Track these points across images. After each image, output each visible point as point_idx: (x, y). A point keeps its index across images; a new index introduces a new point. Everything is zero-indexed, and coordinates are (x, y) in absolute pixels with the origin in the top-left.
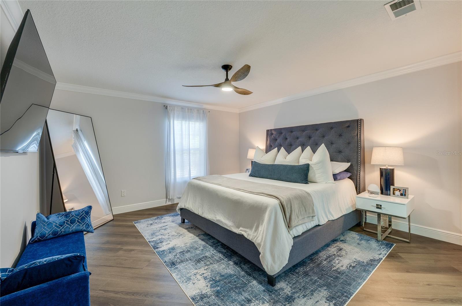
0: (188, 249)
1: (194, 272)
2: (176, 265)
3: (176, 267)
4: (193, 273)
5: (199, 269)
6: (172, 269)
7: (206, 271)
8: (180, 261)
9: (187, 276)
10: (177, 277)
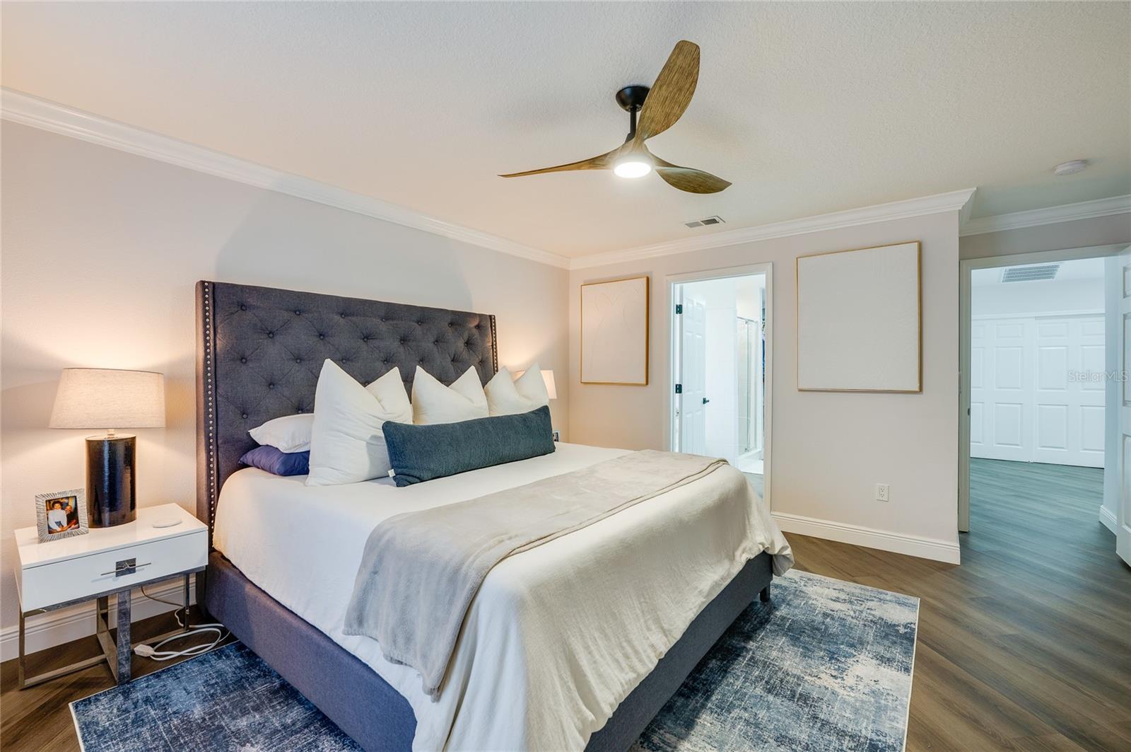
0: (774, 744)
1: (845, 693)
2: (871, 740)
3: (875, 737)
4: (852, 694)
5: (827, 689)
6: (890, 741)
7: (822, 675)
8: (847, 738)
9: (872, 700)
10: (899, 717)
